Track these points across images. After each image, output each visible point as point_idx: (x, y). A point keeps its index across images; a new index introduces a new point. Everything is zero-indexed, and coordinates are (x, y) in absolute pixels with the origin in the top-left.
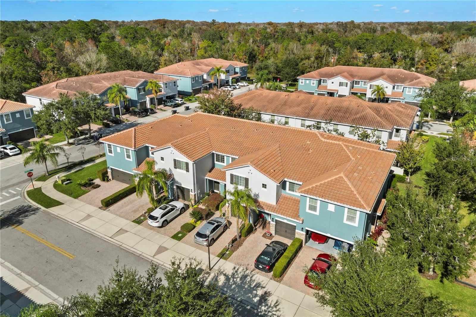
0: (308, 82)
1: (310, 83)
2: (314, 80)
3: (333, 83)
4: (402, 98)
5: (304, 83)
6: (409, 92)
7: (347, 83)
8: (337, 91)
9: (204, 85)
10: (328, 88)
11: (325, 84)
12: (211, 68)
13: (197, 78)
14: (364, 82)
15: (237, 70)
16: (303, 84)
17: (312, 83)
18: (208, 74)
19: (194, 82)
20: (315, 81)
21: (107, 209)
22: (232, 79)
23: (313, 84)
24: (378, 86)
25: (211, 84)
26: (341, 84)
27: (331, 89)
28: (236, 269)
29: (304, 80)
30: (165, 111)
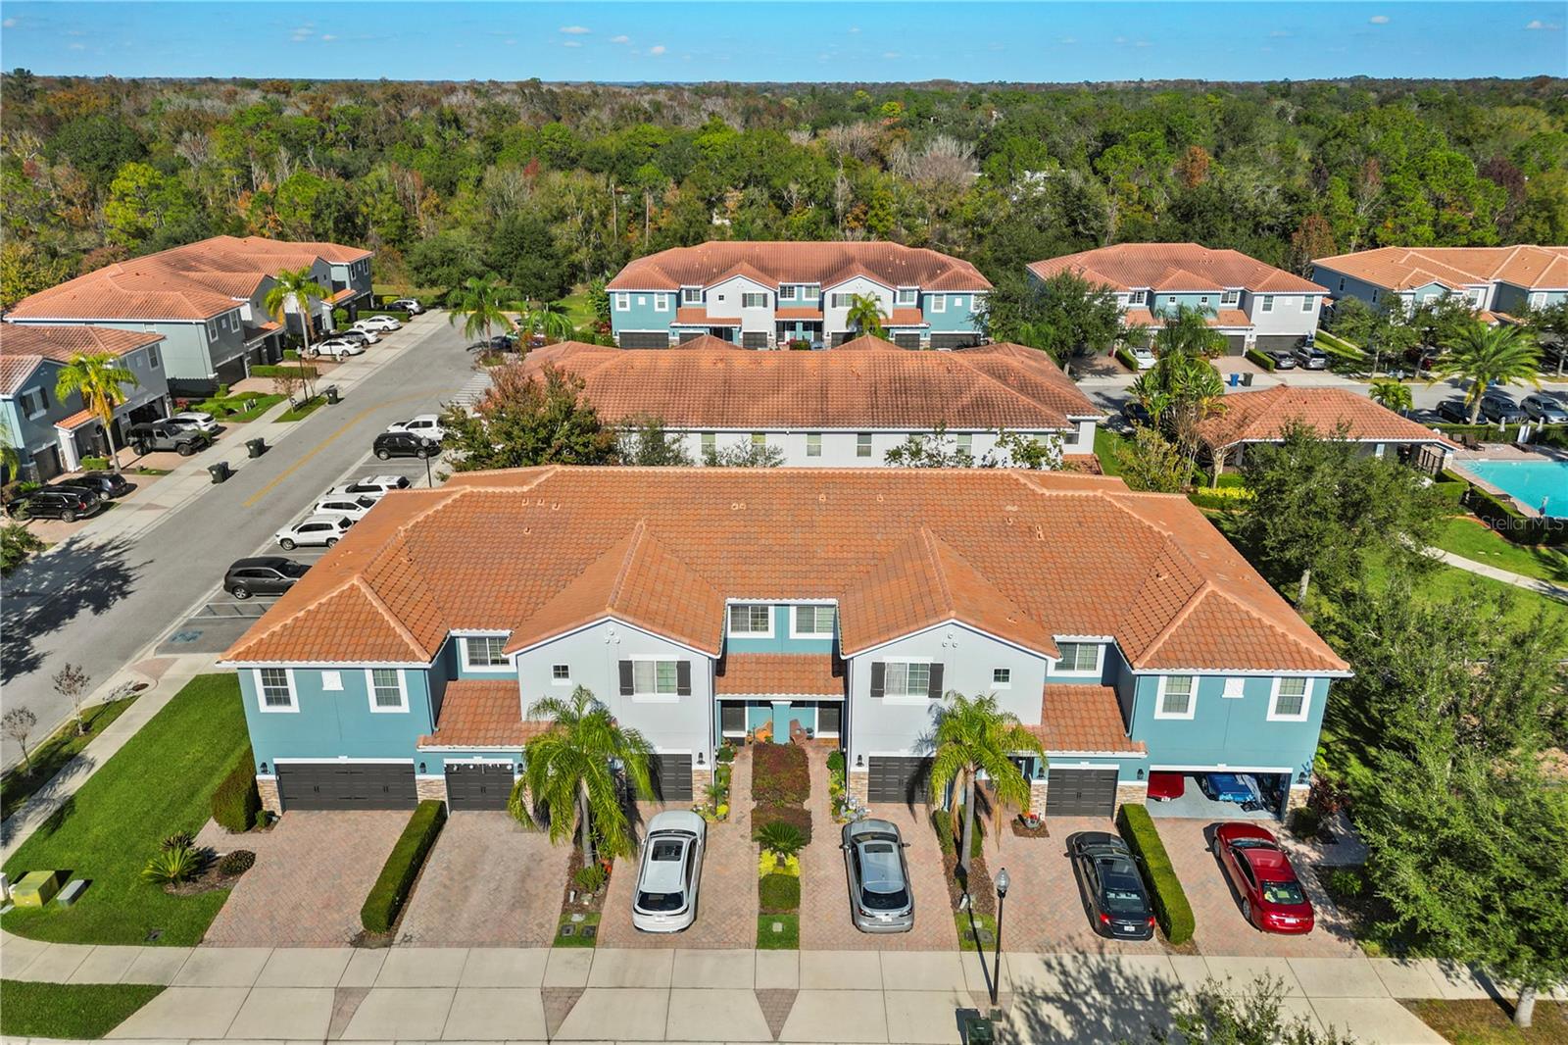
0: (642, 300)
1: (650, 303)
2: (663, 294)
3: (721, 298)
4: (924, 325)
5: (628, 304)
6: (938, 306)
7: (765, 296)
8: (739, 321)
9: (252, 346)
10: (709, 315)
11: (693, 302)
12: (259, 276)
13: (224, 321)
14: (807, 287)
15: (340, 274)
16: (628, 309)
17: (656, 305)
18: (256, 304)
19: (217, 338)
20: (667, 296)
21: (398, 937)
22: (332, 311)
23: (661, 305)
24: (855, 299)
25: (272, 336)
26: (747, 300)
27: (719, 317)
28: (1054, 963)
29: (628, 295)
30: (163, 473)
